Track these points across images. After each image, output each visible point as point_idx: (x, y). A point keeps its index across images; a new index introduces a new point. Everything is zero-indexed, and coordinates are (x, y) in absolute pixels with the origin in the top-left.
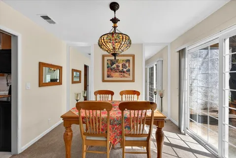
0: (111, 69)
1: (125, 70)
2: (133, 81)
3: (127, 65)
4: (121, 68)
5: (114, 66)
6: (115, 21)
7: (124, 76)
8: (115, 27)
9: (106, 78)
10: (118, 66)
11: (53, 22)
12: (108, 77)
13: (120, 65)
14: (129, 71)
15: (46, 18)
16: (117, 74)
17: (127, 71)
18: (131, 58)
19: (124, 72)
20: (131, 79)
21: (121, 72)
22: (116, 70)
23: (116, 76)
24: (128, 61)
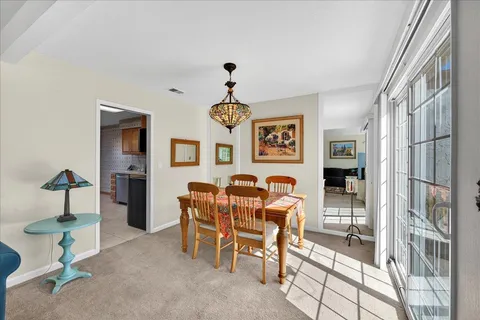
0: (265, 142)
1: (287, 142)
2: (301, 161)
3: (291, 133)
4: (280, 140)
5: (270, 136)
6: (230, 85)
7: (285, 153)
8: (230, 93)
9: (257, 157)
10: (276, 137)
11: (180, 92)
12: (261, 154)
13: (279, 135)
14: (293, 143)
15: (173, 90)
16: (275, 150)
17: (290, 144)
18: (296, 122)
19: (285, 146)
20: (296, 156)
21: (281, 146)
22: (273, 143)
23: (273, 153)
24: (292, 127)
